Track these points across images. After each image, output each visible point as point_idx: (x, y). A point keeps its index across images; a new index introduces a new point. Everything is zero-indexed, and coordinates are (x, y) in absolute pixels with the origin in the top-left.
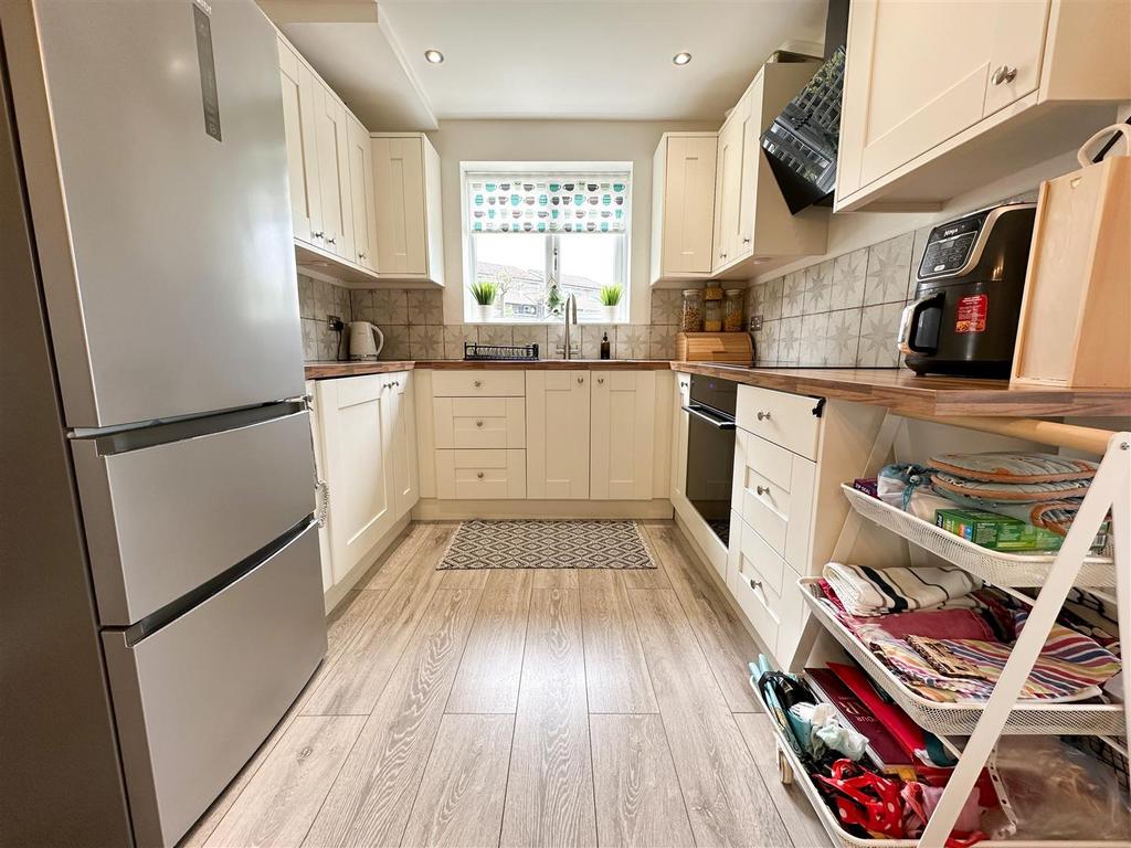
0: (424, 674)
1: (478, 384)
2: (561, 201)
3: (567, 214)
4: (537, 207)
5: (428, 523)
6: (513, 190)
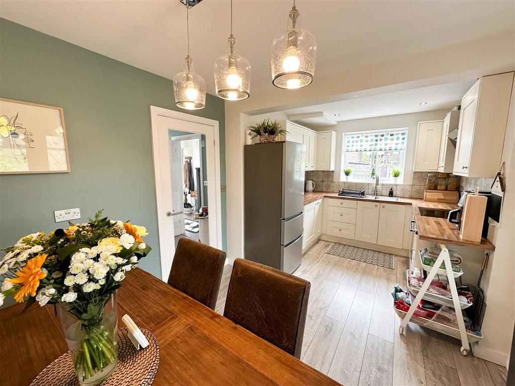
1: (342, 204)
2: (379, 140)
3: (381, 145)
4: (370, 143)
5: (323, 241)
6: (361, 138)
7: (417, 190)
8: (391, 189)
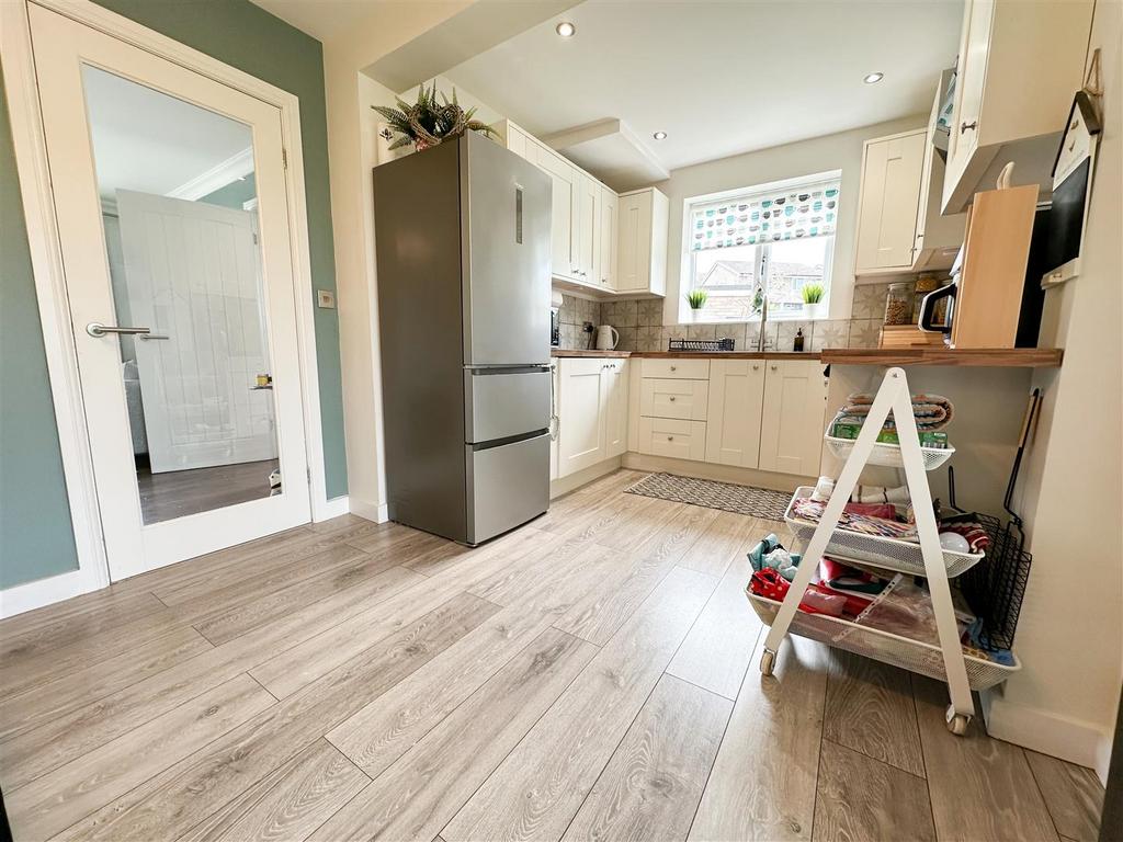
0: (593, 529)
1: (673, 369)
2: (772, 214)
3: (778, 225)
4: (750, 223)
5: (631, 470)
6: (729, 213)
7: (864, 331)
8: (800, 334)
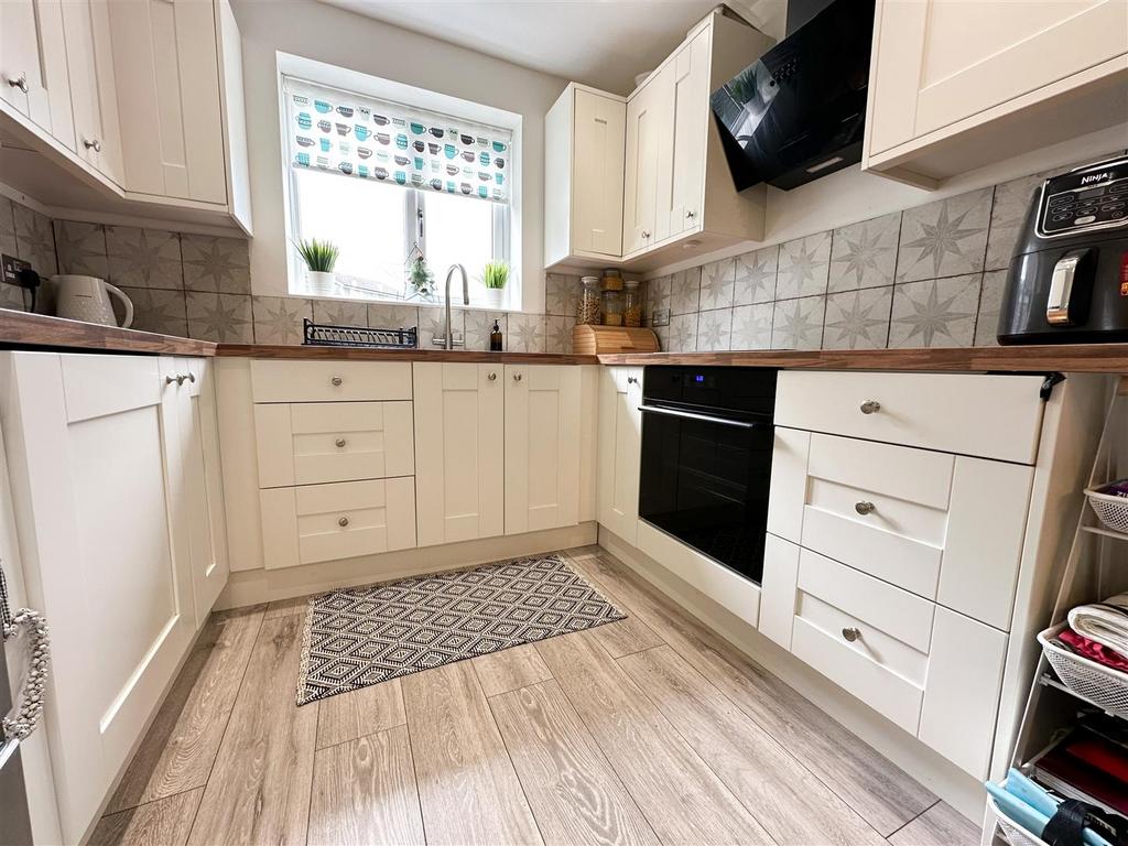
1: (337, 382)
2: (427, 148)
3: (435, 167)
4: (394, 150)
5: (248, 611)
6: (357, 119)
7: (560, 330)
8: (496, 328)
